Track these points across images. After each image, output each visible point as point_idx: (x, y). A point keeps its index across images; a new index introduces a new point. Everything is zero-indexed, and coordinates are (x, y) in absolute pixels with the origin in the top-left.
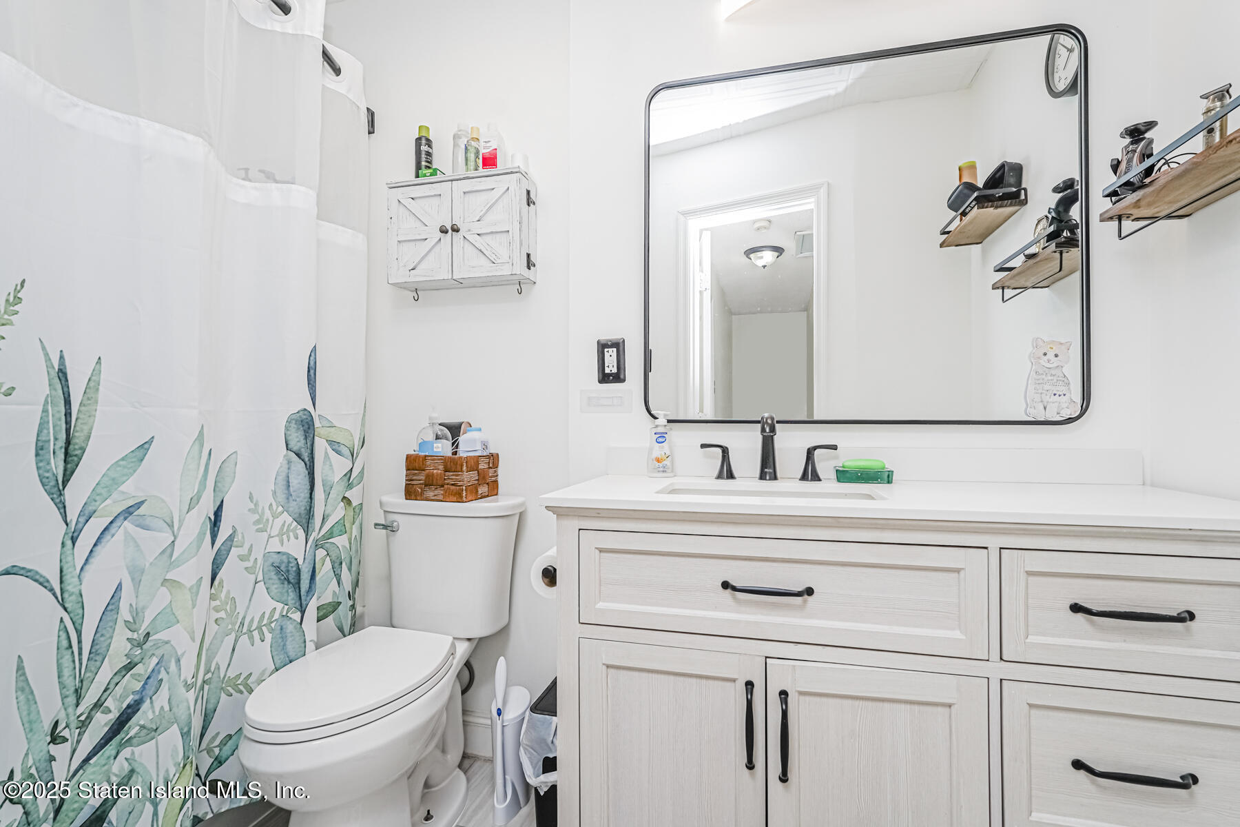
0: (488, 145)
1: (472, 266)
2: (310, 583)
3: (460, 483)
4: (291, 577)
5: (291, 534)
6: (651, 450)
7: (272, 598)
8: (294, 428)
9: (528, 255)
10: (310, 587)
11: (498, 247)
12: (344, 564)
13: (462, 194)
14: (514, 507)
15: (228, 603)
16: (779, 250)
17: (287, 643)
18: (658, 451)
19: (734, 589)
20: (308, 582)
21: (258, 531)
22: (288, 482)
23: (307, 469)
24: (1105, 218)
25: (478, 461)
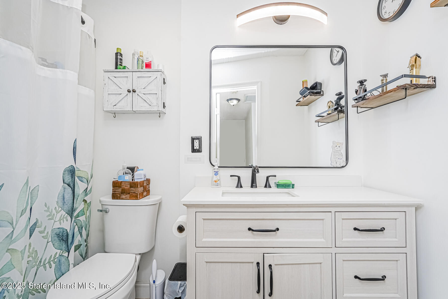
0: (148, 59)
1: (140, 105)
2: (72, 239)
3: (136, 192)
4: (64, 239)
5: (65, 219)
6: (213, 178)
7: (56, 248)
8: (67, 174)
9: (164, 103)
10: (72, 241)
11: (152, 99)
12: (83, 228)
13: (137, 77)
14: (158, 200)
15: (33, 253)
16: (239, 100)
17: (62, 267)
18: (215, 178)
19: (253, 230)
20: (71, 239)
21: (49, 219)
22: (64, 197)
23: (72, 191)
24: (353, 106)
25: (143, 183)
